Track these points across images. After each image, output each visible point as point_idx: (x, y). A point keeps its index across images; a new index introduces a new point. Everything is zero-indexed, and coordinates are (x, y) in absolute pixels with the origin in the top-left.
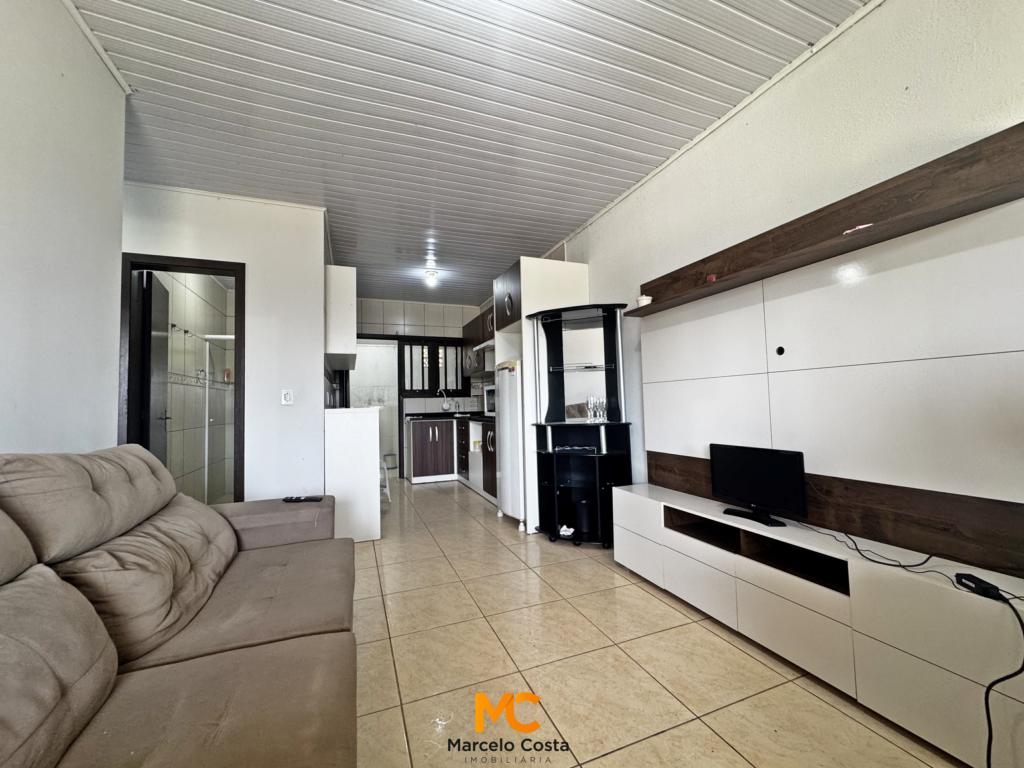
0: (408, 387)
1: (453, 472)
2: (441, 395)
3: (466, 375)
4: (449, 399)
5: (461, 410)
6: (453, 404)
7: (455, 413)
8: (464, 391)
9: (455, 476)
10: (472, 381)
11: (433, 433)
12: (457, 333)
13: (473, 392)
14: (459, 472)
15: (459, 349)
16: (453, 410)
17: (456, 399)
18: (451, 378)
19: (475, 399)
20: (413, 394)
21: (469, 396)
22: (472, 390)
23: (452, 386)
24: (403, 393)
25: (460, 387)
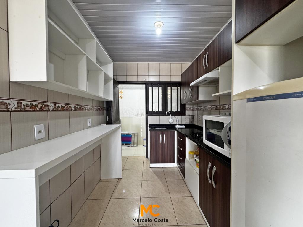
0: (150, 110)
1: (174, 162)
2: (168, 114)
3: (182, 103)
4: (173, 116)
5: (180, 123)
6: (175, 119)
7: (176, 124)
8: (181, 112)
9: (175, 165)
10: (186, 106)
11: (163, 138)
12: (179, 79)
13: (187, 112)
14: (177, 162)
15: (179, 88)
16: (175, 123)
17: (177, 116)
18: (174, 104)
19: (188, 117)
20: (153, 113)
21: (184, 115)
22: (186, 111)
23: (174, 109)
24: (148, 113)
25: (179, 110)
